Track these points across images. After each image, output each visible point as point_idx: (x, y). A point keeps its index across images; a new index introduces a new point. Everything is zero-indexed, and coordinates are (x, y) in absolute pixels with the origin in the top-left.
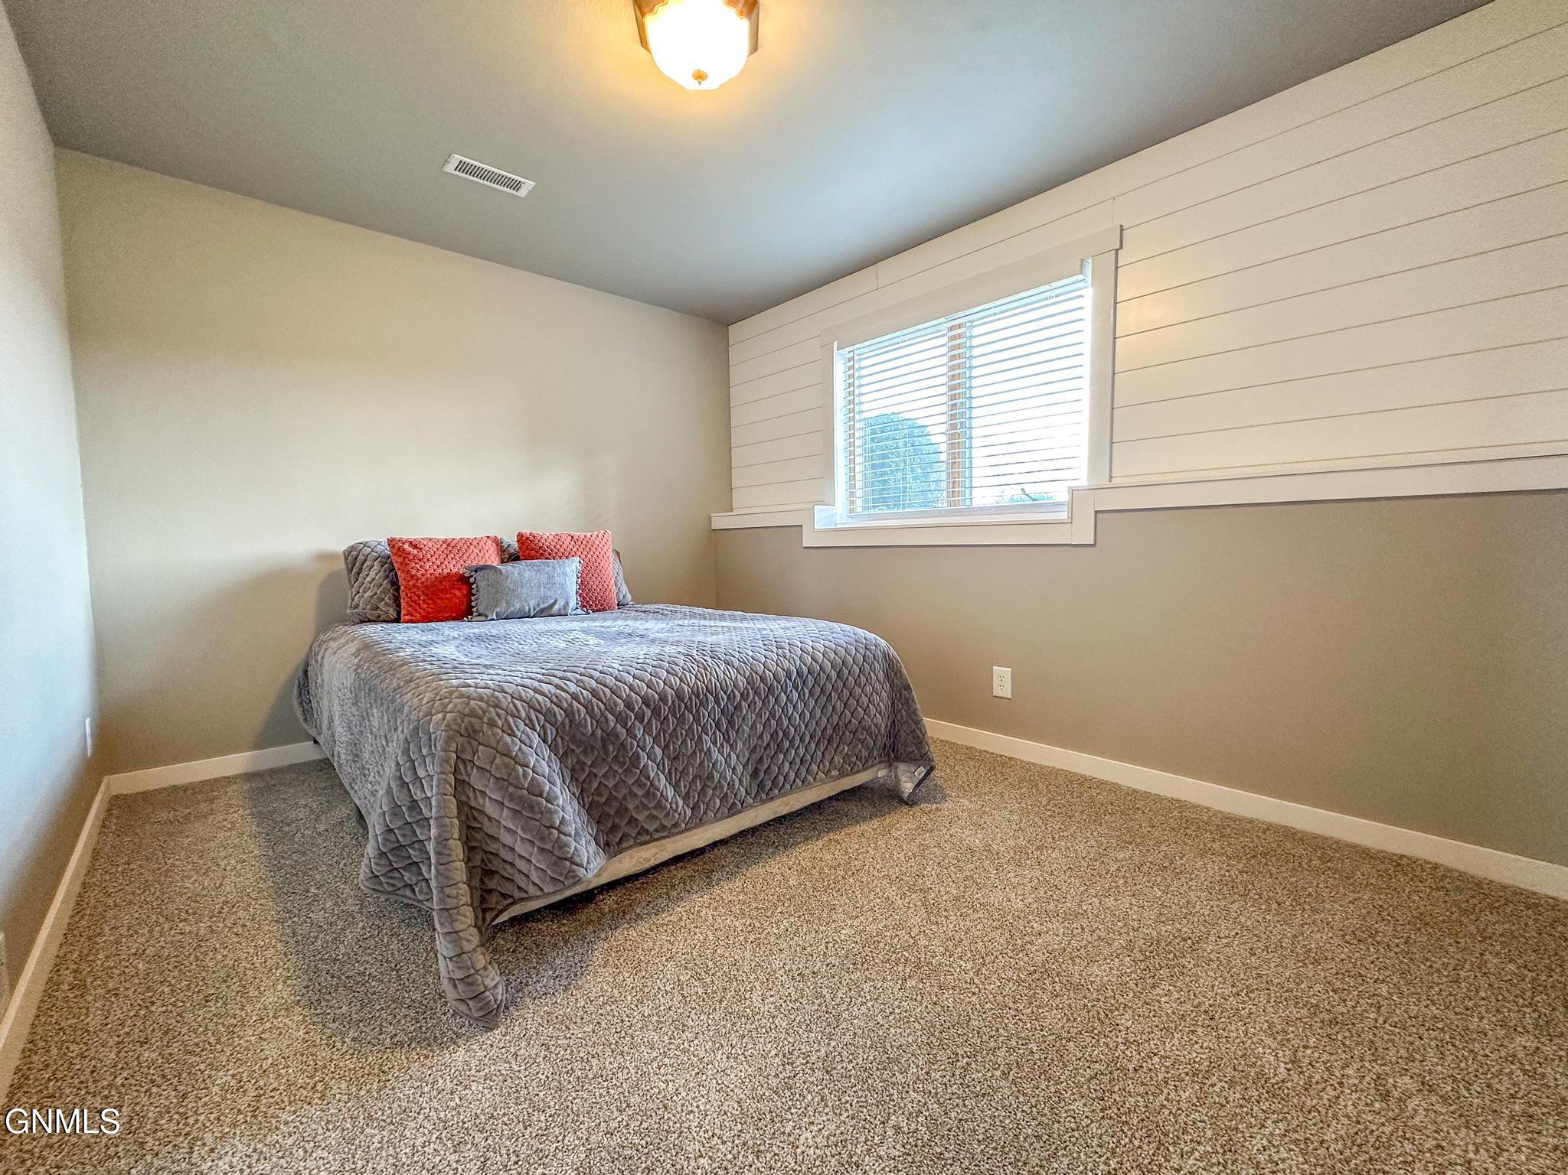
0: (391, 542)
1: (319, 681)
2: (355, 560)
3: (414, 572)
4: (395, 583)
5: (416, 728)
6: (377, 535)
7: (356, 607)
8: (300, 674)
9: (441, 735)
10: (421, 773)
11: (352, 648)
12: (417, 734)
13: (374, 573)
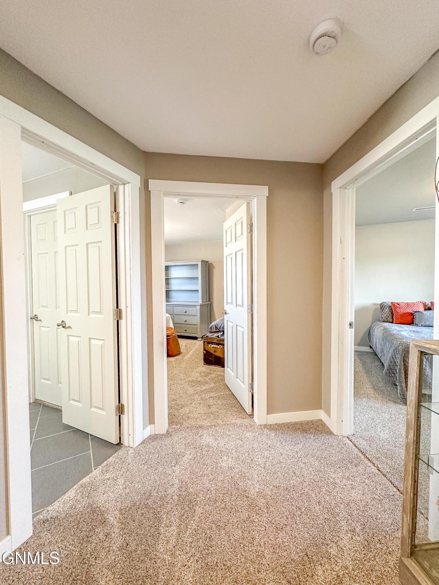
0: (392, 303)
1: (373, 334)
2: (382, 306)
3: (398, 311)
4: (392, 313)
5: (396, 348)
6: (389, 300)
7: (382, 318)
8: (368, 331)
9: (401, 350)
10: (397, 356)
11: (382, 328)
12: (396, 349)
13: (387, 310)
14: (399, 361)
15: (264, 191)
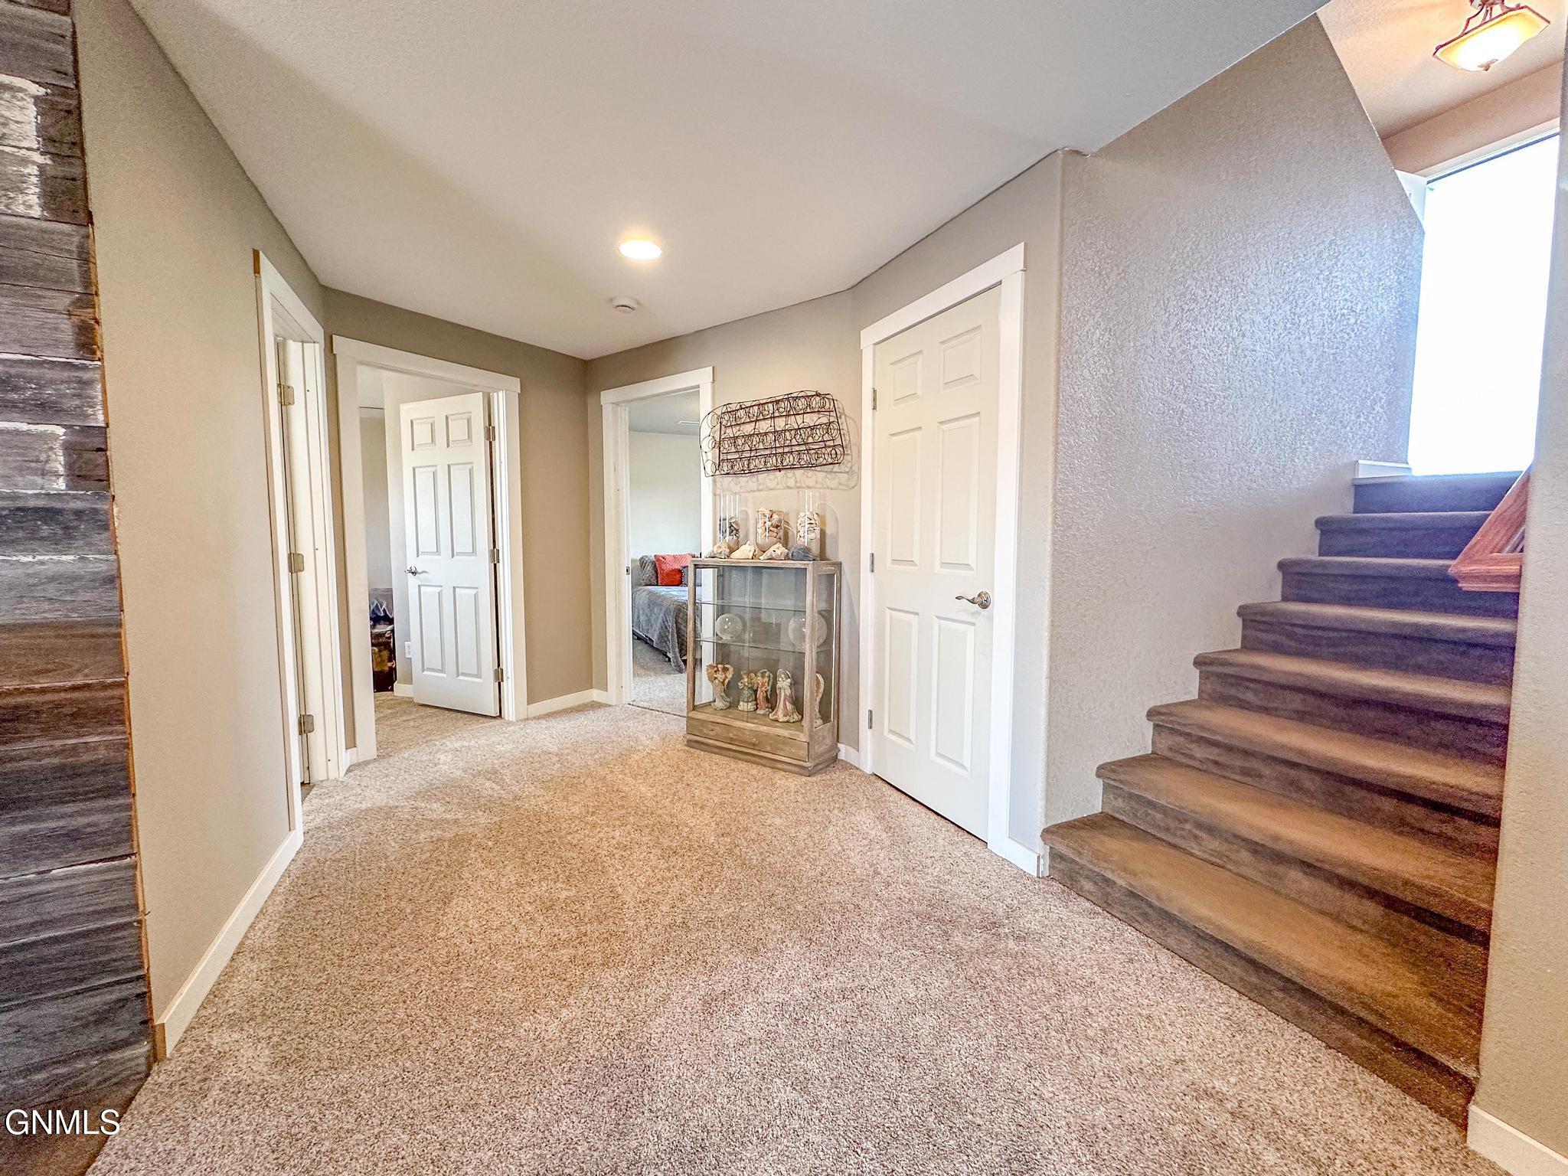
0: (655, 556)
2: (643, 562)
3: (663, 567)
4: (656, 571)
5: (666, 612)
6: (651, 553)
7: (646, 579)
11: (645, 593)
13: (649, 568)
14: (671, 623)
15: (515, 384)
